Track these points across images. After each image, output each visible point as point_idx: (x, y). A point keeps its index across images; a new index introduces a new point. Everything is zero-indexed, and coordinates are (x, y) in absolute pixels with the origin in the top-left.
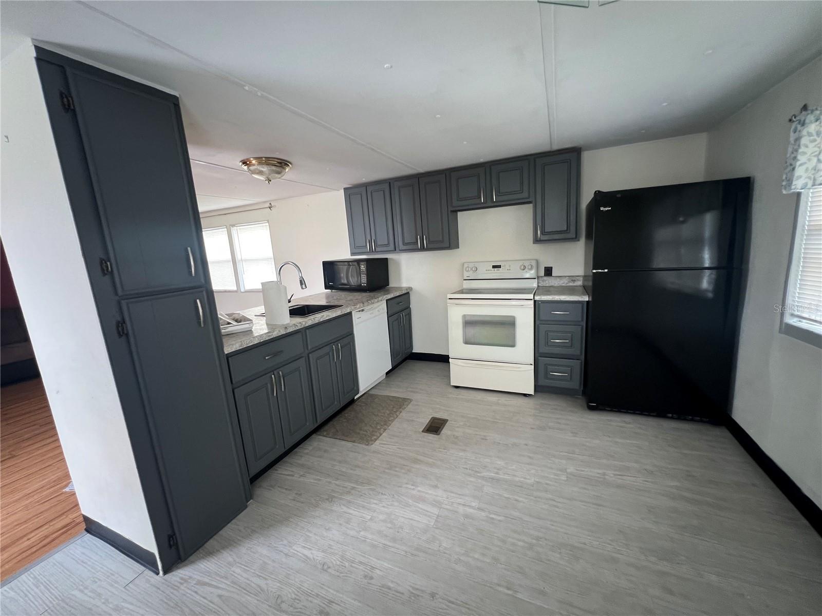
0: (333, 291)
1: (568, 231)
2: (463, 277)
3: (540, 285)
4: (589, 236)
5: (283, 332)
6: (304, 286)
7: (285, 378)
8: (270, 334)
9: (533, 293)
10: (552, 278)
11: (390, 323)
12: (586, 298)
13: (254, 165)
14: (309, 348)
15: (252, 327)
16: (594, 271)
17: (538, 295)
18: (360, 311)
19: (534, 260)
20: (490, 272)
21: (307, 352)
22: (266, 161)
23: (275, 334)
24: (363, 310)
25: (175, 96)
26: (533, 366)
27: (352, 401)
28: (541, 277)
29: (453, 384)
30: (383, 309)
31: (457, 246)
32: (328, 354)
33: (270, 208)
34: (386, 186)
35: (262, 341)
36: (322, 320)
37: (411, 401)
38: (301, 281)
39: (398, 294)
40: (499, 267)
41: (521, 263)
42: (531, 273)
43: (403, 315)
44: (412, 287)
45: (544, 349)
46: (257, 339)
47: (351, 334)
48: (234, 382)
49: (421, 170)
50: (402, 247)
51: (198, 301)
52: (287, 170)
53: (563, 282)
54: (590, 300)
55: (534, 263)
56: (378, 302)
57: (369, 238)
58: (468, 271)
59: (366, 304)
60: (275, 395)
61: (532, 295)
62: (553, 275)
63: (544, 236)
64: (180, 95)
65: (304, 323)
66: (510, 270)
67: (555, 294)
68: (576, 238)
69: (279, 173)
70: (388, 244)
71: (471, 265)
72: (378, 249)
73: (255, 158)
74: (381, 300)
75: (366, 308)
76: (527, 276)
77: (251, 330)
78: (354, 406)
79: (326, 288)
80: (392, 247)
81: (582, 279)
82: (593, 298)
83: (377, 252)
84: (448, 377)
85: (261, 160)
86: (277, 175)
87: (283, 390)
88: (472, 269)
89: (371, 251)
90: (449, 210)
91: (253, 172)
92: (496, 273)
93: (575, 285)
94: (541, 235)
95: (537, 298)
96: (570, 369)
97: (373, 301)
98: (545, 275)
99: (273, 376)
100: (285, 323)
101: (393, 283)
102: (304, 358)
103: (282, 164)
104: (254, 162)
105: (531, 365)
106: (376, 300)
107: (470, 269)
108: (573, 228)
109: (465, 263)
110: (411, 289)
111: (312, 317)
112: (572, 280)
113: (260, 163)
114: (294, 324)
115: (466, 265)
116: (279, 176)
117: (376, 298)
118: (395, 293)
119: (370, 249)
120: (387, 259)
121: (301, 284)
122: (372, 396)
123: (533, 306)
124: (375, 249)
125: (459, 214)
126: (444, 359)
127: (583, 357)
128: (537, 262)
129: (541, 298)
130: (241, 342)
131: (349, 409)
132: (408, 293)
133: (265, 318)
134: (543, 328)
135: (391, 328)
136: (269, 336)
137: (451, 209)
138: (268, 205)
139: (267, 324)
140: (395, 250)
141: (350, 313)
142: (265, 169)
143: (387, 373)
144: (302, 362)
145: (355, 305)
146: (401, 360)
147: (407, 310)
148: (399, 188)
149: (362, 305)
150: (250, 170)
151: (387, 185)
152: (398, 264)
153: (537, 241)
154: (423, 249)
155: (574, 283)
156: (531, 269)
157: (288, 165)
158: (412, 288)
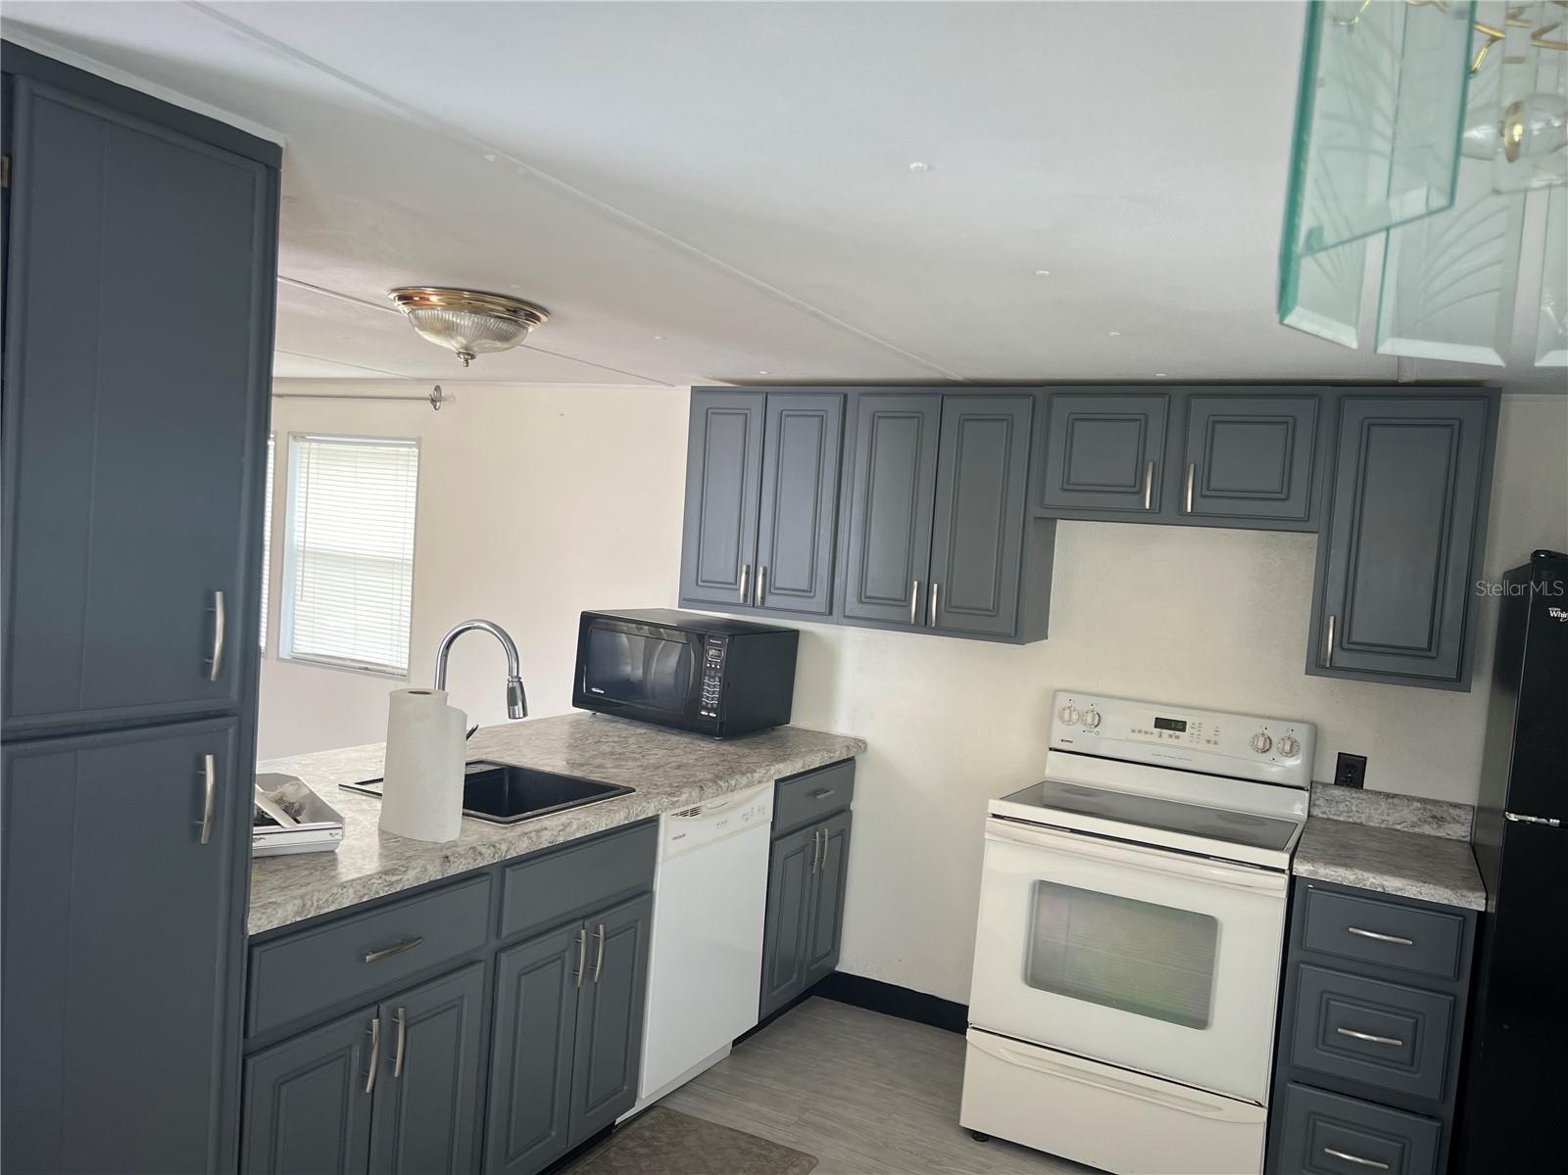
0: (598, 714)
1: (1433, 653)
2: (1049, 739)
3: (1316, 812)
4: (1505, 675)
5: (435, 873)
6: (519, 709)
7: (410, 1031)
8: (394, 878)
9: (1291, 844)
10: (1363, 796)
11: (779, 859)
12: (1476, 902)
13: (433, 307)
14: (504, 933)
15: (337, 843)
16: (1513, 817)
17: (1306, 859)
18: (684, 814)
19: (1307, 722)
20: (1148, 738)
21: (494, 943)
22: (475, 301)
23: (410, 879)
24: (695, 812)
25: (274, 144)
26: (1265, 1112)
27: (608, 1132)
28: (1325, 785)
29: (968, 1120)
30: (761, 810)
31: (1042, 634)
32: (559, 957)
33: (433, 401)
34: (832, 406)
35: (365, 899)
36: (561, 840)
37: (812, 1166)
38: (511, 692)
39: (816, 760)
40: (1178, 726)
41: (1256, 726)
42: (1292, 766)
43: (822, 836)
44: (868, 740)
45: (1307, 1055)
46: (351, 891)
47: (643, 893)
48: (252, 1034)
49: (956, 375)
50: (852, 605)
51: (209, 760)
52: (530, 329)
53: (1402, 818)
54: (1492, 910)
55: (1301, 734)
56: (749, 785)
57: (748, 558)
58: (1069, 722)
59: (709, 791)
60: (368, 1089)
61: (1287, 857)
62: (1366, 786)
63: (1344, 654)
64: (287, 144)
65: (504, 847)
66: (1216, 743)
67: (1369, 867)
68: (1459, 681)
69: (505, 337)
70: (808, 592)
71: (1082, 704)
72: (771, 601)
73: (442, 290)
74: (760, 782)
75: (707, 805)
76: (1273, 773)
77: (333, 851)
78: (611, 1151)
79: (577, 702)
80: (819, 602)
81: (1467, 817)
82: (1499, 906)
83: (768, 608)
84: (953, 1089)
85: (456, 298)
86: (499, 344)
87: (396, 1074)
88: (1081, 717)
89: (750, 601)
90: (1030, 518)
91: (424, 325)
92: (1166, 748)
93: (1441, 833)
94: (1337, 649)
95: (1302, 869)
96: (1400, 1145)
97: (733, 783)
98: (1336, 783)
99: (375, 1022)
100: (443, 840)
101: (802, 717)
102: (483, 964)
103: (521, 312)
104: (434, 299)
105: (1260, 1105)
106: (744, 780)
107: (1075, 716)
108: (1450, 647)
109: (1060, 691)
110: (861, 745)
111: (531, 825)
112: (1433, 817)
113: (450, 306)
114: (474, 849)
115: (1062, 701)
116: (505, 345)
117: (743, 774)
118: (808, 759)
119: (745, 595)
120: (795, 633)
121: (512, 701)
122: (676, 1120)
123: (1283, 895)
124: (763, 598)
125: (1061, 526)
126: (950, 1018)
127: (1448, 1110)
128: (1316, 733)
129: (1311, 872)
130: (302, 897)
131: (591, 1158)
132: (849, 762)
133: (378, 804)
134: (1313, 979)
135: (776, 879)
136: (391, 884)
137: (1035, 511)
138: (429, 391)
139: (382, 832)
140: (831, 613)
141: (653, 822)
142: (466, 320)
143: (736, 1042)
144: (475, 977)
145: (671, 794)
146: (793, 995)
147: (840, 815)
148: (875, 418)
149: (695, 793)
150: (417, 318)
151: (837, 401)
152: (829, 655)
153: (1318, 665)
154: (923, 624)
155: (1440, 826)
156: (1291, 753)
157: (538, 319)
158: (864, 742)
